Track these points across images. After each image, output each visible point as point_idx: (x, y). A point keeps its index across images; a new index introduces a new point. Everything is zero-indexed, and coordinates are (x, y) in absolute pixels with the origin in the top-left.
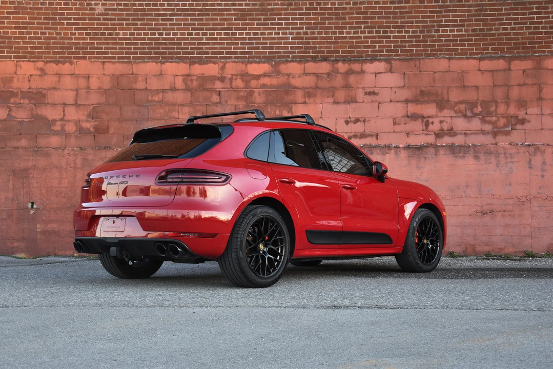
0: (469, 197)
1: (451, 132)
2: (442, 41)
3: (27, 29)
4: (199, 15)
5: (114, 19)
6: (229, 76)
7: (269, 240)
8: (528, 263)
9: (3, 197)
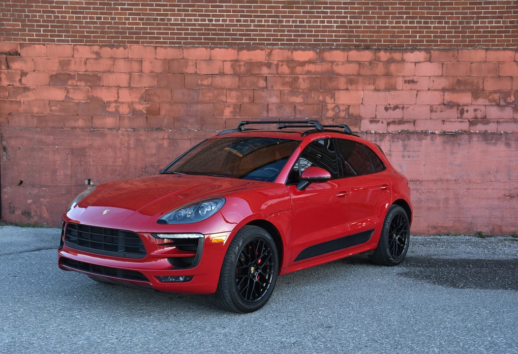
0: (499, 181)
1: (485, 120)
2: (480, 32)
3: (83, 14)
5: (166, 5)
6: (276, 62)
9: (62, 174)
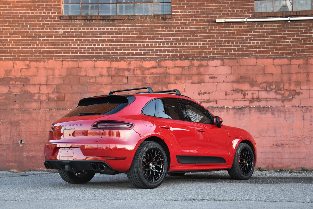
0: (269, 136)
1: (258, 99)
2: (252, 48)
3: (20, 43)
4: (116, 34)
5: (69, 37)
6: (133, 68)
7: (155, 161)
8: (304, 175)
9: (4, 137)
